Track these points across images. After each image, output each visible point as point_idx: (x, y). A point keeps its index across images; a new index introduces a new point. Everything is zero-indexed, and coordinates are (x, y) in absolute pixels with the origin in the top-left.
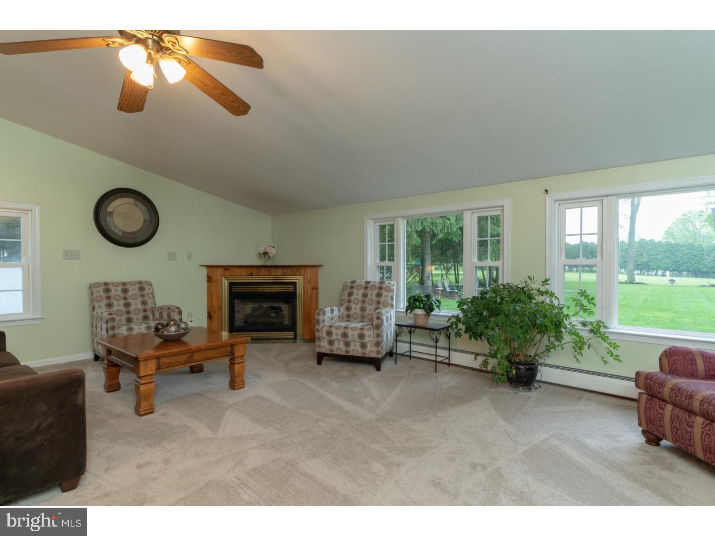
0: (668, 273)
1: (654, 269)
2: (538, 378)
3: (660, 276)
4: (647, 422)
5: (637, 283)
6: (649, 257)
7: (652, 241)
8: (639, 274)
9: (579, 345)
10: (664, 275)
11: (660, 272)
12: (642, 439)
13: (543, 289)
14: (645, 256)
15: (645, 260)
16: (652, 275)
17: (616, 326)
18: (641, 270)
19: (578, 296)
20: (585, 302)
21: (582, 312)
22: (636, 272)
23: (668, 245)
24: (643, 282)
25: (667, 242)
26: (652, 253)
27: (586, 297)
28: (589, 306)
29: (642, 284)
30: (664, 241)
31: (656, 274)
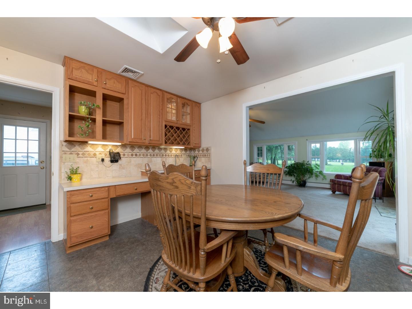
0: (341, 161)
1: (335, 159)
2: (306, 185)
3: (338, 162)
4: (333, 189)
5: (328, 165)
6: (333, 154)
7: (334, 147)
8: (329, 161)
9: (317, 176)
10: (339, 162)
11: (338, 161)
12: (332, 193)
13: (308, 163)
14: (331, 154)
15: (331, 155)
16: (334, 162)
17: (325, 172)
18: (330, 159)
19: (315, 165)
20: (317, 166)
21: (316, 169)
22: (328, 160)
23: (341, 149)
24: (331, 164)
25: (340, 148)
26: (334, 152)
27: (318, 165)
28: (318, 167)
29: (330, 165)
30: (339, 148)
31: (336, 161)
